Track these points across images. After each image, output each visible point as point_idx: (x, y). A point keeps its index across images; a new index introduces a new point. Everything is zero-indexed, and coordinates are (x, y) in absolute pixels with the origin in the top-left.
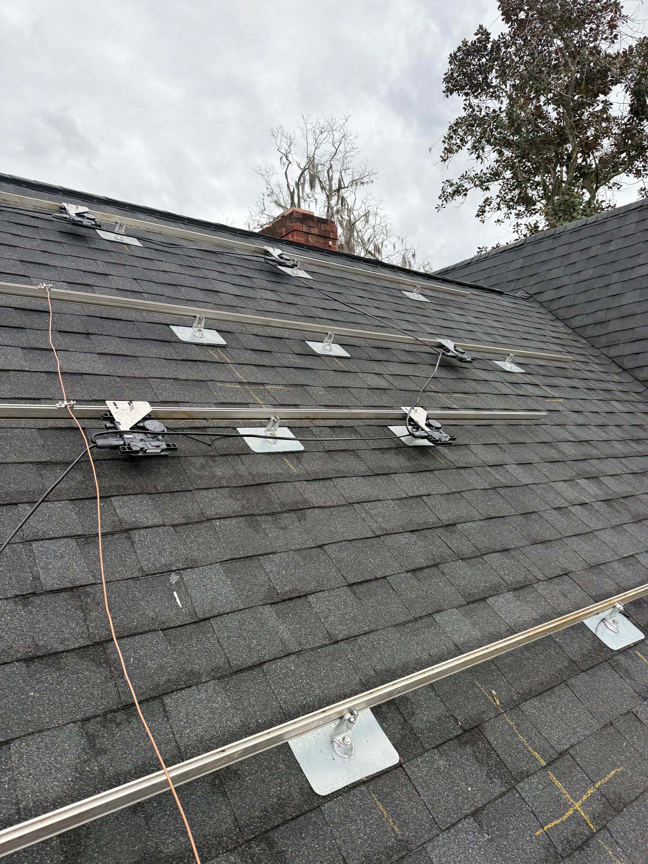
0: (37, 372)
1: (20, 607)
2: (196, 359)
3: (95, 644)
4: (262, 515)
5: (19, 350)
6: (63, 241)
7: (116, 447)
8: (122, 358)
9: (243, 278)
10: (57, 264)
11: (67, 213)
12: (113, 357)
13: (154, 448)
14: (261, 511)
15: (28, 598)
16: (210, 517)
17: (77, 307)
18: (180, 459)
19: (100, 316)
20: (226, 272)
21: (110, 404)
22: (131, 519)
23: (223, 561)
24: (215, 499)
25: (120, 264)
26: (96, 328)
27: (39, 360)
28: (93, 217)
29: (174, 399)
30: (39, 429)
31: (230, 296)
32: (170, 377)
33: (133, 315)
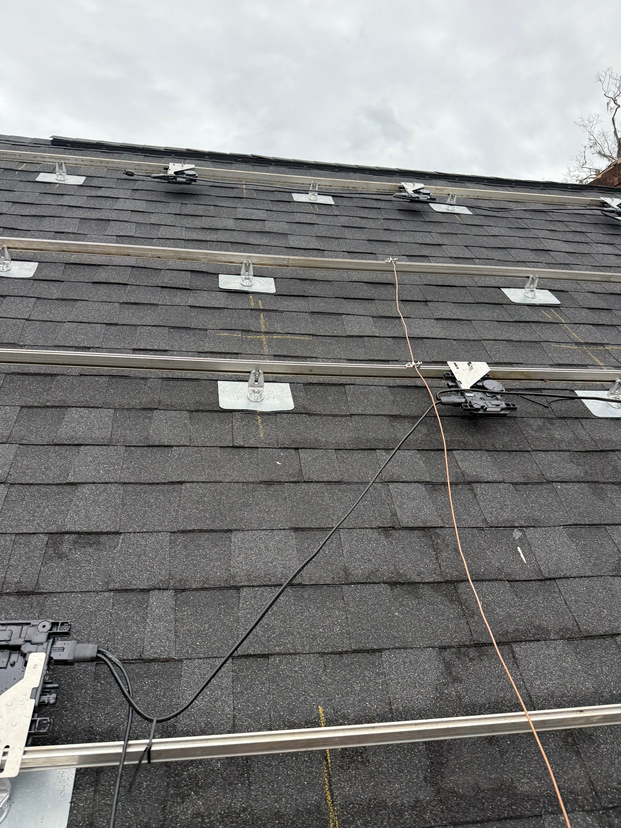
0: (386, 337)
1: (383, 537)
2: (529, 320)
3: (447, 582)
4: (608, 483)
5: (370, 318)
6: (401, 218)
7: (459, 404)
8: (457, 322)
9: (576, 234)
10: (398, 240)
11: (405, 191)
12: (449, 322)
13: (494, 406)
14: (607, 479)
15: (388, 530)
16: (551, 479)
17: (416, 278)
18: (516, 419)
19: (436, 284)
20: (558, 230)
21: (451, 364)
22: (472, 472)
23: (566, 525)
24: (555, 462)
25: (453, 234)
26: (433, 295)
27: (387, 327)
28: (428, 192)
29: (508, 361)
30: (389, 387)
31: (563, 254)
32: (503, 338)
33: (466, 281)
